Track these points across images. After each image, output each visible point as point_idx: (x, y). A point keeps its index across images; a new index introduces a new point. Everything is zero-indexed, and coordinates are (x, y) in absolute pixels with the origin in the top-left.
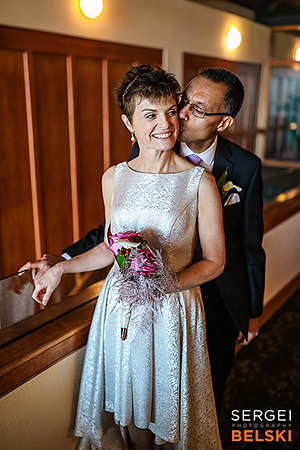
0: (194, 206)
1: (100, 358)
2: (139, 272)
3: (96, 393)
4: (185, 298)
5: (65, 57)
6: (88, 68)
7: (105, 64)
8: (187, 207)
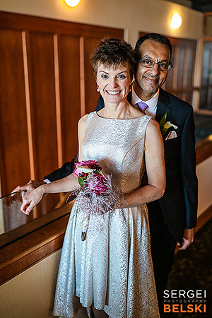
0: (142, 143)
1: (72, 256)
2: (93, 191)
3: (69, 283)
4: (133, 213)
5: (52, 35)
6: (69, 43)
7: (82, 40)
8: (137, 144)
